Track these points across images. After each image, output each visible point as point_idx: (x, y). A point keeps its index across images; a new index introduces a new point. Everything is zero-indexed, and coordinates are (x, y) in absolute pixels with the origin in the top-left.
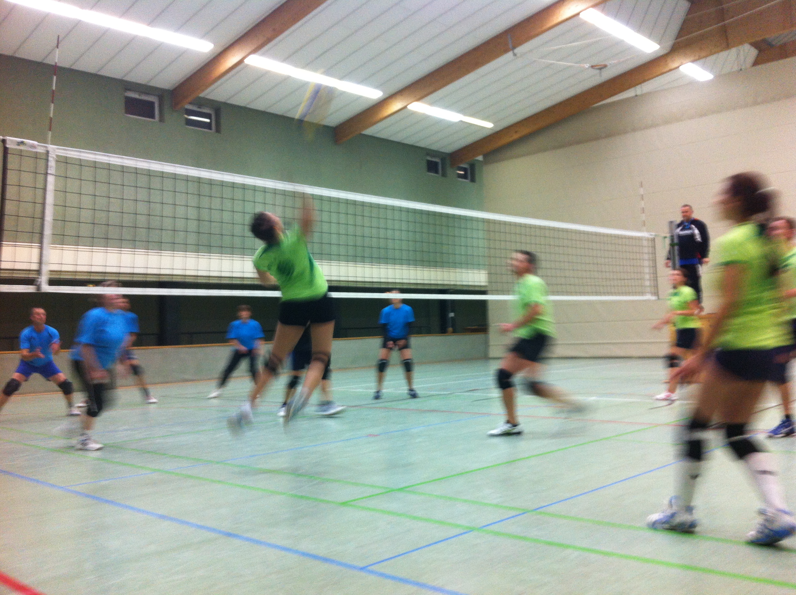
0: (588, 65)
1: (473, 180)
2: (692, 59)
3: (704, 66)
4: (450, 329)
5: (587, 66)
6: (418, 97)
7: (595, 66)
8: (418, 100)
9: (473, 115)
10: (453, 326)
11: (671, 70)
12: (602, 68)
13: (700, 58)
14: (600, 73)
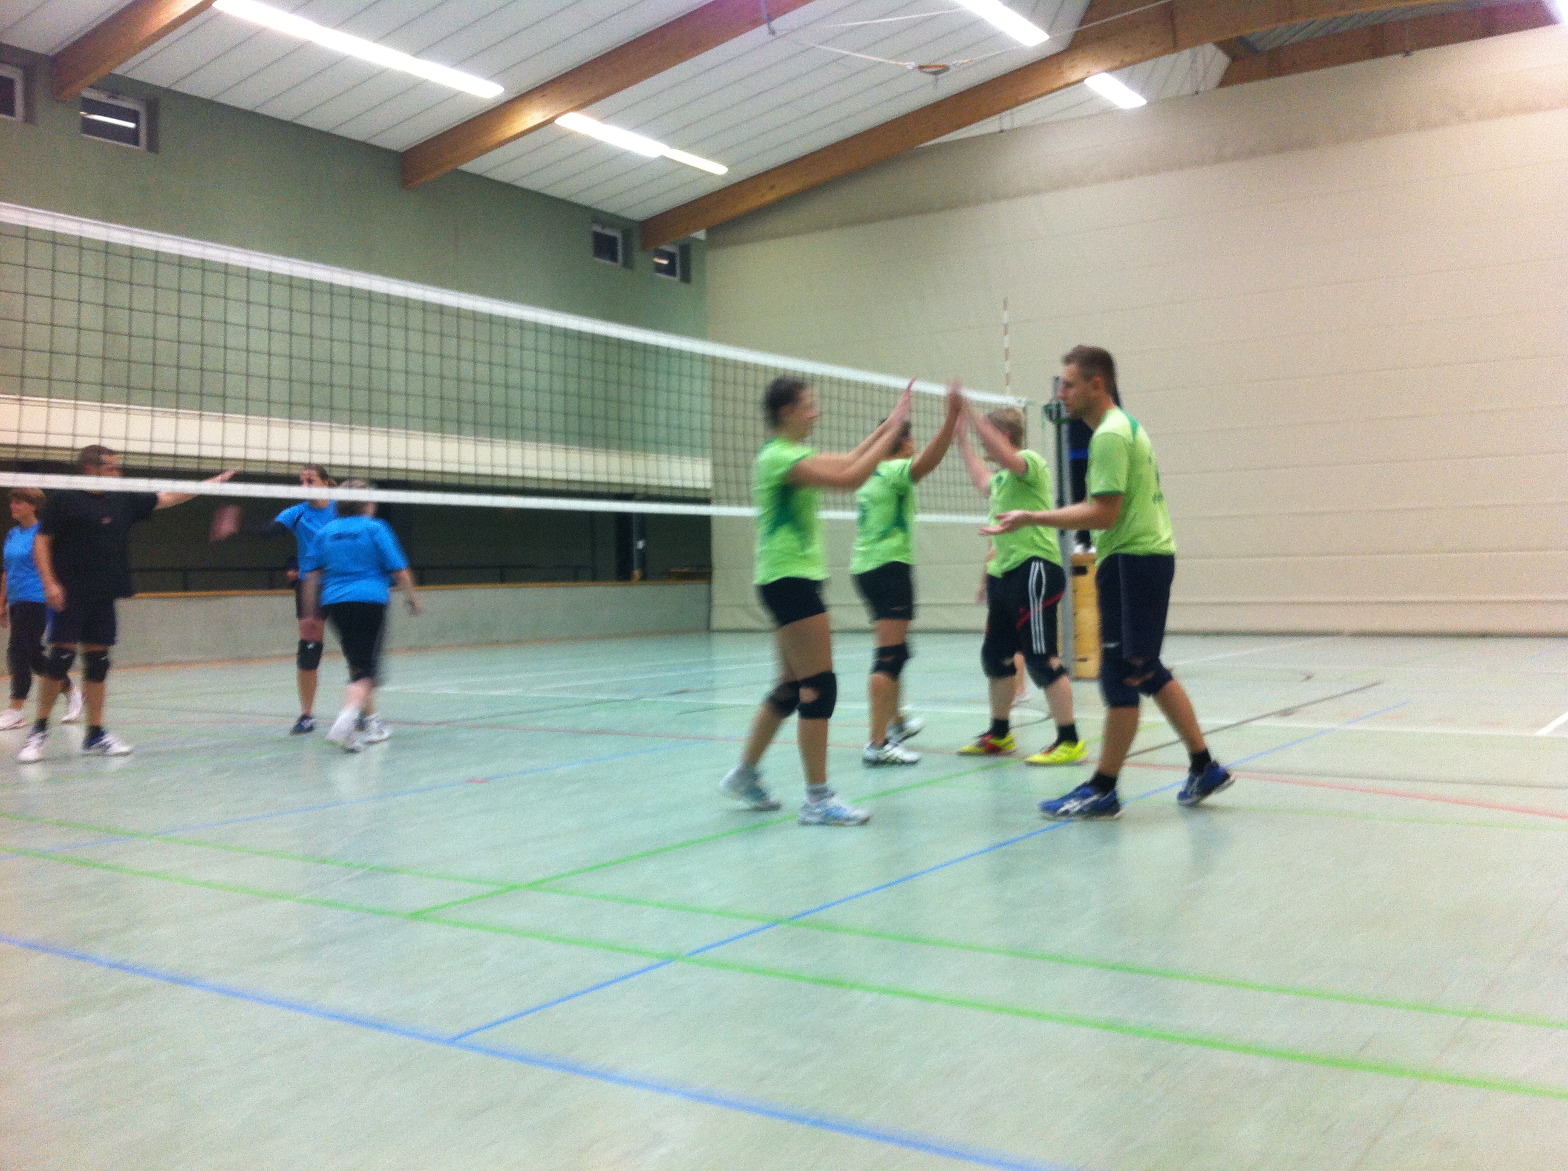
0: (913, 63)
1: (686, 278)
2: (1109, 65)
3: (1129, 81)
4: (637, 573)
5: (911, 65)
6: (577, 103)
7: (927, 67)
8: (578, 108)
9: (689, 147)
10: (643, 566)
11: (1068, 85)
12: (940, 70)
13: (1124, 65)
14: (937, 80)
